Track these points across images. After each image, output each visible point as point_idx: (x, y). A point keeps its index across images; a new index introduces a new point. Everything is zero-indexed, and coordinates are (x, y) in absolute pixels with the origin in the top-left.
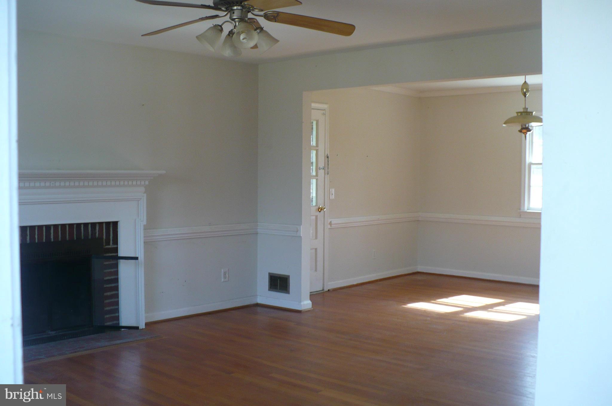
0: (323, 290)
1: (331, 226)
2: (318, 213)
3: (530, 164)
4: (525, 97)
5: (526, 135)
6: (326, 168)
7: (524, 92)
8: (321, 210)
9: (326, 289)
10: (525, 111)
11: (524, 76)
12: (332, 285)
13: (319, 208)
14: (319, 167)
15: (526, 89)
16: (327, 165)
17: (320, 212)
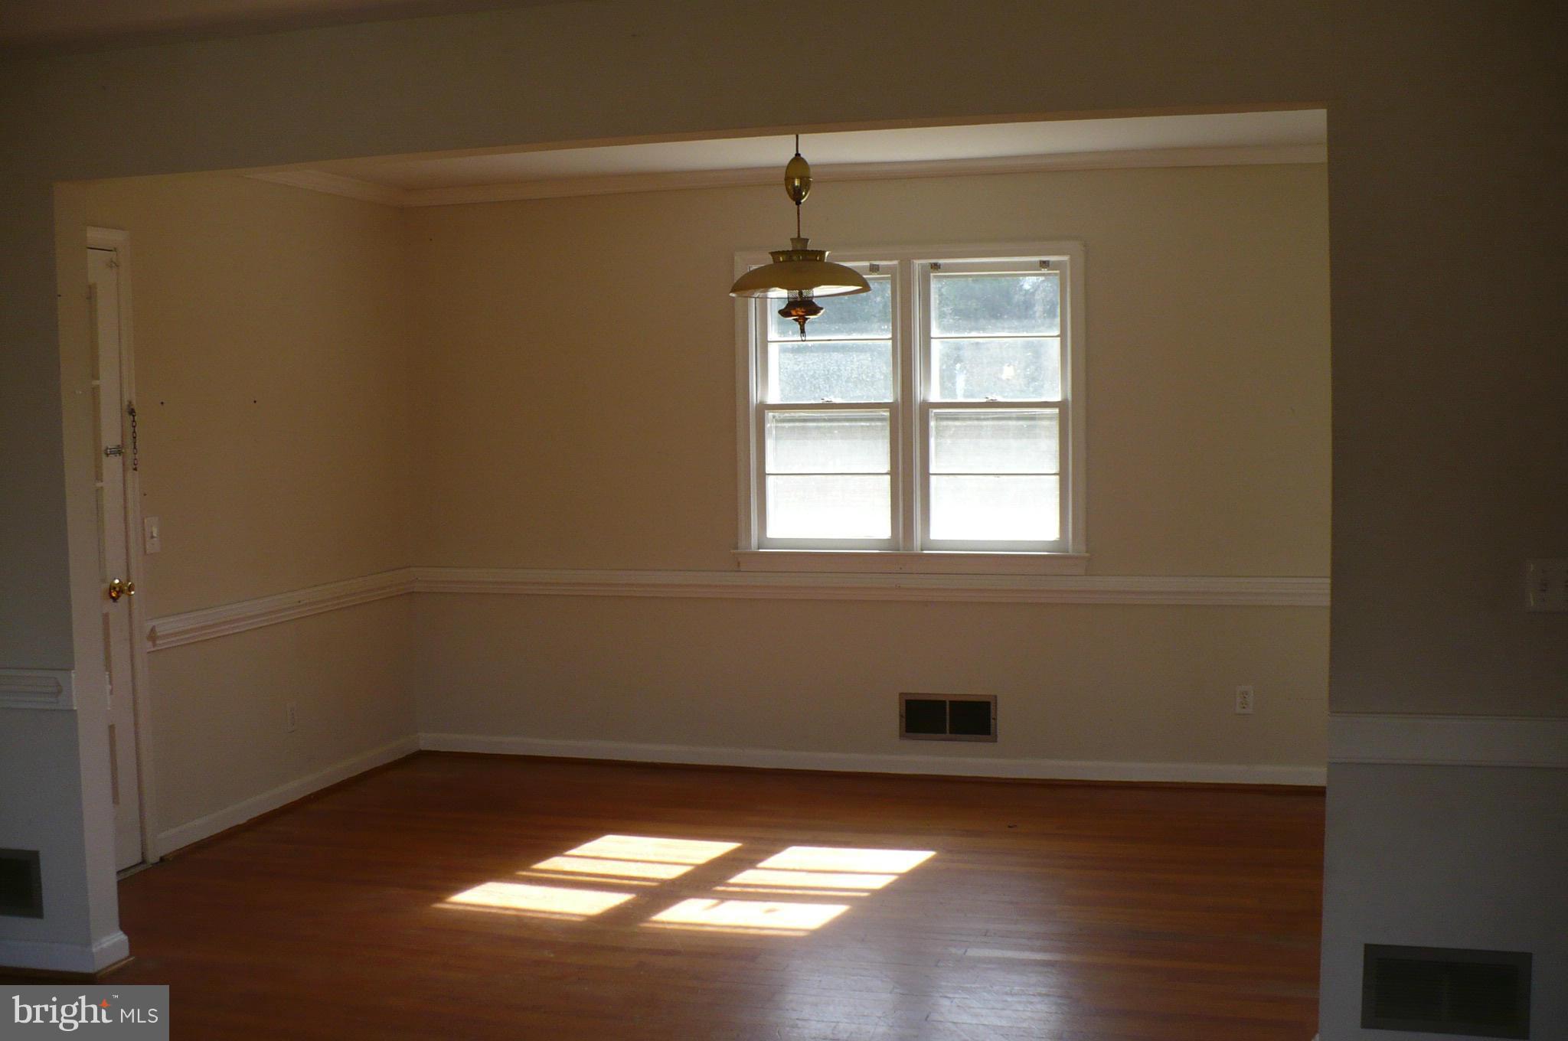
0: (143, 862)
1: (154, 645)
2: (109, 607)
3: (764, 408)
4: (798, 203)
5: (804, 324)
6: (129, 451)
7: (794, 188)
8: (118, 592)
9: (153, 858)
10: (799, 247)
11: (794, 136)
12: (169, 839)
13: (113, 587)
14: (103, 448)
15: (801, 179)
16: (129, 440)
17: (115, 599)
